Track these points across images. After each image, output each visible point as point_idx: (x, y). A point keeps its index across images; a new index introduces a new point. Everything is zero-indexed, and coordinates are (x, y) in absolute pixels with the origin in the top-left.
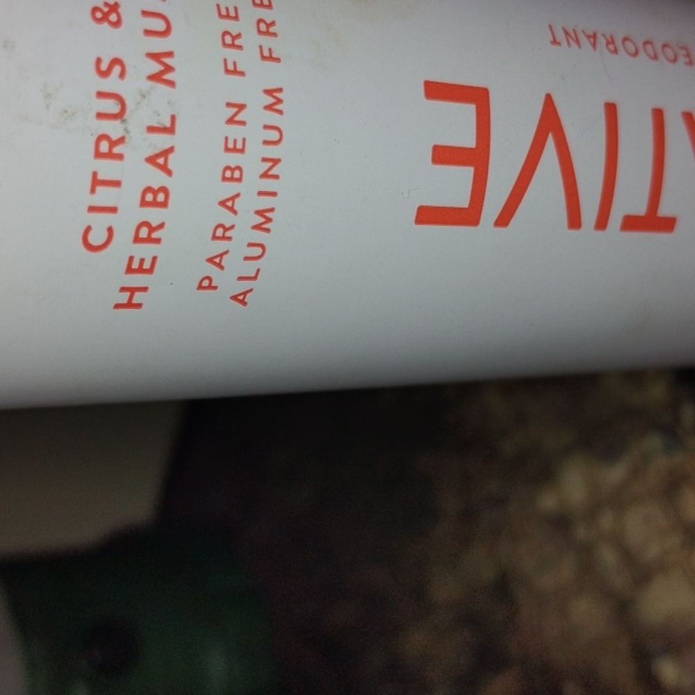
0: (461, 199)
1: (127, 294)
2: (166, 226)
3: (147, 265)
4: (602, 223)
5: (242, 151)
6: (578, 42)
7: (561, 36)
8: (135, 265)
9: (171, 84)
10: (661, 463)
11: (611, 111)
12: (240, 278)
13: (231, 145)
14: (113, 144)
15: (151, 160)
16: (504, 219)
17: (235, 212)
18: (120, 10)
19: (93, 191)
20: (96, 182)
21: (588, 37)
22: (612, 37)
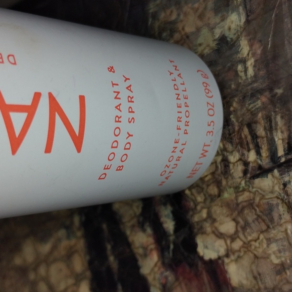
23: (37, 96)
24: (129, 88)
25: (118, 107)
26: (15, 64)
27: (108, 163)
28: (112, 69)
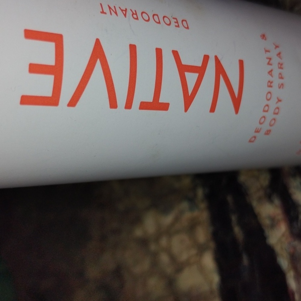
0: (48, 92)
4: (128, 105)
6: (116, 13)
7: (106, 10)
10: (188, 215)
11: (133, 48)
16: (73, 103)
21: (122, 10)
22: (135, 11)
23: (206, 58)
24: (279, 56)
25: (270, 73)
26: (188, 28)
27: (259, 126)
28: (263, 37)
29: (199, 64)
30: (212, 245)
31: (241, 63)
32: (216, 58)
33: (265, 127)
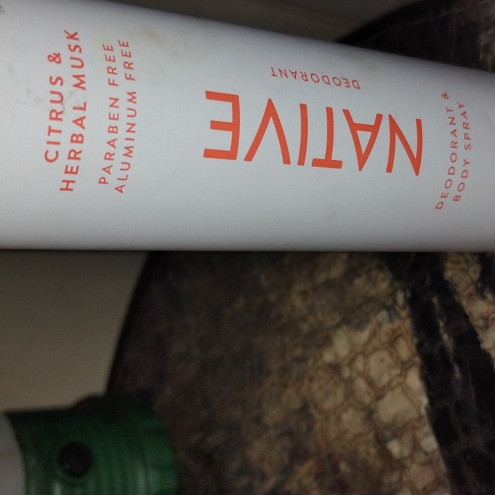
0: (227, 147)
1: (66, 184)
2: (83, 152)
3: (74, 170)
4: (301, 162)
5: (117, 119)
6: (286, 75)
7: (277, 72)
8: (69, 170)
9: (84, 88)
11: (303, 108)
12: (119, 179)
13: (112, 117)
14: (58, 114)
15: (75, 122)
16: (249, 157)
17: (115, 147)
18: (61, 57)
19: (49, 134)
20: (50, 130)
21: (292, 73)
22: (305, 73)
23: (379, 118)
24: (464, 115)
25: (454, 132)
26: (359, 88)
27: (446, 191)
28: (445, 96)
29: (372, 122)
30: (417, 359)
31: (419, 122)
32: (390, 117)
33: (453, 192)
